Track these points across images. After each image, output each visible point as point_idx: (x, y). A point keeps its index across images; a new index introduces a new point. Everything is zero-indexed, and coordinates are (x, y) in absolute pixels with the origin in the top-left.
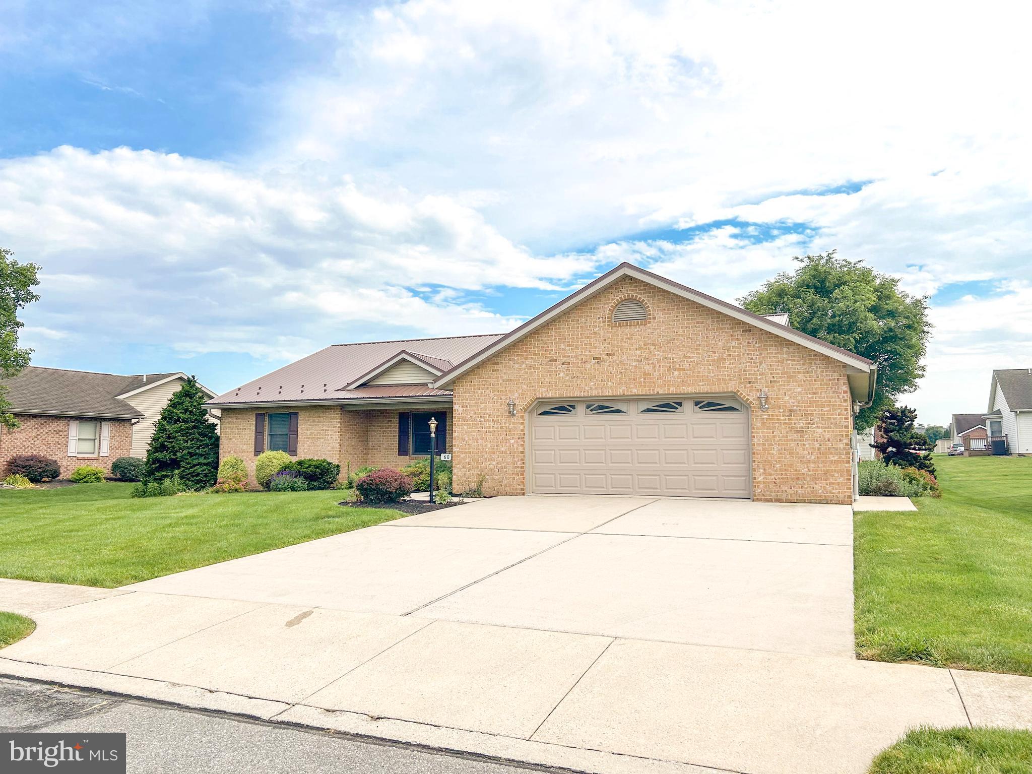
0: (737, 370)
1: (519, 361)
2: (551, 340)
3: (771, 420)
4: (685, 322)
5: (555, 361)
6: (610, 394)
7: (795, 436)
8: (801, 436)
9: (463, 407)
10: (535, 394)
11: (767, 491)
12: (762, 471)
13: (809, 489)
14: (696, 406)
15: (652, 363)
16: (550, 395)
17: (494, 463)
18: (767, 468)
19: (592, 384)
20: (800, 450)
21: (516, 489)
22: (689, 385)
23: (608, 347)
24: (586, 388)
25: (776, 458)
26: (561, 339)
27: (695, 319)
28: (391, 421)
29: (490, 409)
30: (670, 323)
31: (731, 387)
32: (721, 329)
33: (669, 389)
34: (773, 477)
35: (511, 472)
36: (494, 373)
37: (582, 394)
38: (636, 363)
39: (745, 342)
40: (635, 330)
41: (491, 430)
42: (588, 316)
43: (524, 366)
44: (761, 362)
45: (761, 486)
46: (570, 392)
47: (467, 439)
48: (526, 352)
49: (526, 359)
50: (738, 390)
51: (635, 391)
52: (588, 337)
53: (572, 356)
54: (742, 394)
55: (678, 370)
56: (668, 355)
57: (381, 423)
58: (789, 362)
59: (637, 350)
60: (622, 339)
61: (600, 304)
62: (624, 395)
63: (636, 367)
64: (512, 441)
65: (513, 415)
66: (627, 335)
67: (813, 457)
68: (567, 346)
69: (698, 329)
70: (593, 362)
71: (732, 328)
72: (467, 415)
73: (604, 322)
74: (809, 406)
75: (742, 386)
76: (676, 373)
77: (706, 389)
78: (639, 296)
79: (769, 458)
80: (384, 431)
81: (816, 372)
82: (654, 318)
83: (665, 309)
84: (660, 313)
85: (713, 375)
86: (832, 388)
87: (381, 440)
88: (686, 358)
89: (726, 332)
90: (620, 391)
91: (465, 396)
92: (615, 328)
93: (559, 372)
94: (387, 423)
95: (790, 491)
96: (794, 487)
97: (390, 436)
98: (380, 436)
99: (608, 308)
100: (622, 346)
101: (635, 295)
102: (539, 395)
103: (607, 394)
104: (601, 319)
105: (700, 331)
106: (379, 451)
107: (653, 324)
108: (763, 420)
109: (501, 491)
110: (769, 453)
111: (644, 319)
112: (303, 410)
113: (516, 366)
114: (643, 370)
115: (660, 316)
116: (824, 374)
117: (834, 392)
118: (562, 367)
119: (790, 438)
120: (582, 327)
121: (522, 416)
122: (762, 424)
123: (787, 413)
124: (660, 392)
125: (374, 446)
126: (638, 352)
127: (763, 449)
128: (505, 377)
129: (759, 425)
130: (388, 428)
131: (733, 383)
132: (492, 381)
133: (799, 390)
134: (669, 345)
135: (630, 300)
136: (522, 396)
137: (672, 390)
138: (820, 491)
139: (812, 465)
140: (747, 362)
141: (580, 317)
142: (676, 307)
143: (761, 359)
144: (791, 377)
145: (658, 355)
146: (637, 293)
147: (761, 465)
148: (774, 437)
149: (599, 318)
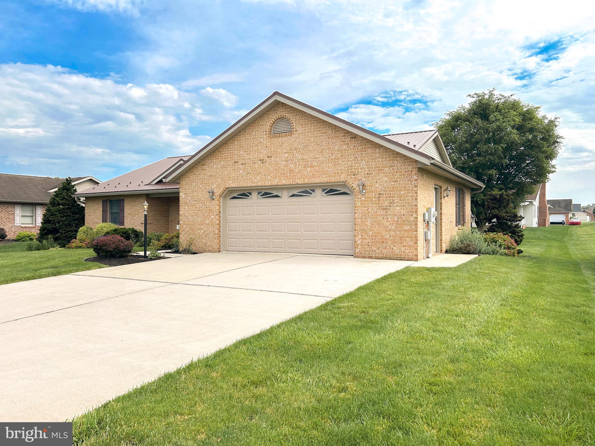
0: (346, 166)
1: (216, 163)
2: (235, 148)
3: (367, 201)
4: (315, 133)
5: (237, 162)
6: (269, 185)
7: (382, 212)
8: (386, 212)
9: (185, 194)
10: (226, 185)
11: (363, 250)
12: (360, 236)
13: (390, 250)
14: (323, 191)
15: (294, 163)
16: (234, 186)
17: (202, 231)
18: (363, 234)
19: (259, 177)
20: (385, 222)
21: (215, 248)
22: (316, 178)
23: (268, 152)
24: (255, 181)
25: (369, 227)
26: (241, 147)
27: (321, 131)
29: (200, 195)
30: (306, 134)
31: (342, 178)
32: (337, 137)
33: (304, 180)
34: (367, 241)
35: (212, 237)
36: (202, 171)
37: (253, 185)
38: (285, 163)
39: (352, 146)
40: (285, 140)
41: (201, 209)
42: (256, 131)
43: (219, 166)
44: (362, 160)
45: (359, 247)
46: (246, 184)
47: (187, 215)
48: (220, 157)
49: (220, 161)
50: (347, 181)
51: (284, 182)
52: (257, 145)
53: (247, 158)
54: (349, 183)
55: (311, 167)
56: (304, 156)
57: (176, 205)
58: (379, 159)
59: (285, 153)
60: (277, 146)
61: (264, 122)
62: (277, 185)
63: (285, 165)
64: (213, 217)
65: (213, 199)
66: (280, 143)
67: (393, 227)
68: (245, 152)
69: (323, 137)
70: (260, 162)
71: (344, 136)
72: (187, 199)
73: (266, 134)
74: (392, 191)
75: (349, 177)
76: (309, 169)
77: (327, 180)
78: (287, 115)
79: (365, 228)
81: (397, 166)
82: (296, 131)
83: (303, 124)
84: (300, 127)
85: (331, 170)
86: (407, 177)
88: (315, 158)
89: (340, 139)
90: (275, 182)
91: (186, 187)
92: (272, 139)
93: (239, 170)
95: (377, 251)
96: (380, 248)
98: (175, 213)
99: (269, 124)
100: (277, 151)
101: (285, 114)
102: (228, 186)
103: (267, 184)
104: (264, 132)
105: (324, 139)
107: (296, 135)
108: (362, 201)
109: (206, 249)
110: (365, 224)
111: (290, 132)
112: (126, 197)
113: (215, 166)
114: (289, 167)
115: (300, 129)
116: (402, 167)
117: (408, 180)
118: (241, 166)
119: (379, 213)
120: (253, 138)
121: (218, 200)
122: (361, 204)
123: (377, 196)
124: (299, 183)
125: (172, 220)
126: (286, 155)
127: (362, 221)
128: (208, 174)
129: (359, 204)
131: (344, 175)
132: (201, 176)
133: (386, 179)
134: (305, 149)
135: (282, 118)
136: (218, 187)
137: (306, 181)
138: (397, 251)
139: (392, 233)
140: (353, 160)
141: (252, 131)
142: (309, 123)
143: (362, 158)
144: (380, 170)
145: (298, 157)
146: (286, 113)
147: (360, 233)
148: (368, 213)
149: (263, 132)
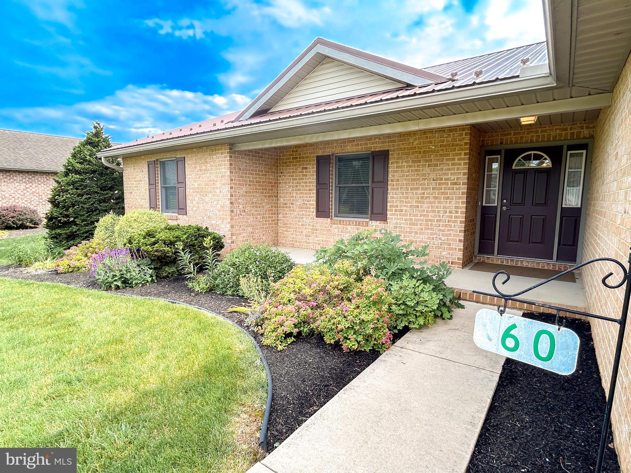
28: (306, 168)
57: (293, 172)
80: (298, 183)
87: (294, 195)
94: (301, 172)
97: (305, 190)
98: (293, 190)
106: (291, 211)
125: (285, 204)
130: (302, 179)
